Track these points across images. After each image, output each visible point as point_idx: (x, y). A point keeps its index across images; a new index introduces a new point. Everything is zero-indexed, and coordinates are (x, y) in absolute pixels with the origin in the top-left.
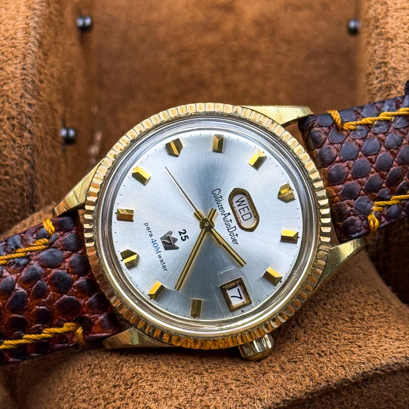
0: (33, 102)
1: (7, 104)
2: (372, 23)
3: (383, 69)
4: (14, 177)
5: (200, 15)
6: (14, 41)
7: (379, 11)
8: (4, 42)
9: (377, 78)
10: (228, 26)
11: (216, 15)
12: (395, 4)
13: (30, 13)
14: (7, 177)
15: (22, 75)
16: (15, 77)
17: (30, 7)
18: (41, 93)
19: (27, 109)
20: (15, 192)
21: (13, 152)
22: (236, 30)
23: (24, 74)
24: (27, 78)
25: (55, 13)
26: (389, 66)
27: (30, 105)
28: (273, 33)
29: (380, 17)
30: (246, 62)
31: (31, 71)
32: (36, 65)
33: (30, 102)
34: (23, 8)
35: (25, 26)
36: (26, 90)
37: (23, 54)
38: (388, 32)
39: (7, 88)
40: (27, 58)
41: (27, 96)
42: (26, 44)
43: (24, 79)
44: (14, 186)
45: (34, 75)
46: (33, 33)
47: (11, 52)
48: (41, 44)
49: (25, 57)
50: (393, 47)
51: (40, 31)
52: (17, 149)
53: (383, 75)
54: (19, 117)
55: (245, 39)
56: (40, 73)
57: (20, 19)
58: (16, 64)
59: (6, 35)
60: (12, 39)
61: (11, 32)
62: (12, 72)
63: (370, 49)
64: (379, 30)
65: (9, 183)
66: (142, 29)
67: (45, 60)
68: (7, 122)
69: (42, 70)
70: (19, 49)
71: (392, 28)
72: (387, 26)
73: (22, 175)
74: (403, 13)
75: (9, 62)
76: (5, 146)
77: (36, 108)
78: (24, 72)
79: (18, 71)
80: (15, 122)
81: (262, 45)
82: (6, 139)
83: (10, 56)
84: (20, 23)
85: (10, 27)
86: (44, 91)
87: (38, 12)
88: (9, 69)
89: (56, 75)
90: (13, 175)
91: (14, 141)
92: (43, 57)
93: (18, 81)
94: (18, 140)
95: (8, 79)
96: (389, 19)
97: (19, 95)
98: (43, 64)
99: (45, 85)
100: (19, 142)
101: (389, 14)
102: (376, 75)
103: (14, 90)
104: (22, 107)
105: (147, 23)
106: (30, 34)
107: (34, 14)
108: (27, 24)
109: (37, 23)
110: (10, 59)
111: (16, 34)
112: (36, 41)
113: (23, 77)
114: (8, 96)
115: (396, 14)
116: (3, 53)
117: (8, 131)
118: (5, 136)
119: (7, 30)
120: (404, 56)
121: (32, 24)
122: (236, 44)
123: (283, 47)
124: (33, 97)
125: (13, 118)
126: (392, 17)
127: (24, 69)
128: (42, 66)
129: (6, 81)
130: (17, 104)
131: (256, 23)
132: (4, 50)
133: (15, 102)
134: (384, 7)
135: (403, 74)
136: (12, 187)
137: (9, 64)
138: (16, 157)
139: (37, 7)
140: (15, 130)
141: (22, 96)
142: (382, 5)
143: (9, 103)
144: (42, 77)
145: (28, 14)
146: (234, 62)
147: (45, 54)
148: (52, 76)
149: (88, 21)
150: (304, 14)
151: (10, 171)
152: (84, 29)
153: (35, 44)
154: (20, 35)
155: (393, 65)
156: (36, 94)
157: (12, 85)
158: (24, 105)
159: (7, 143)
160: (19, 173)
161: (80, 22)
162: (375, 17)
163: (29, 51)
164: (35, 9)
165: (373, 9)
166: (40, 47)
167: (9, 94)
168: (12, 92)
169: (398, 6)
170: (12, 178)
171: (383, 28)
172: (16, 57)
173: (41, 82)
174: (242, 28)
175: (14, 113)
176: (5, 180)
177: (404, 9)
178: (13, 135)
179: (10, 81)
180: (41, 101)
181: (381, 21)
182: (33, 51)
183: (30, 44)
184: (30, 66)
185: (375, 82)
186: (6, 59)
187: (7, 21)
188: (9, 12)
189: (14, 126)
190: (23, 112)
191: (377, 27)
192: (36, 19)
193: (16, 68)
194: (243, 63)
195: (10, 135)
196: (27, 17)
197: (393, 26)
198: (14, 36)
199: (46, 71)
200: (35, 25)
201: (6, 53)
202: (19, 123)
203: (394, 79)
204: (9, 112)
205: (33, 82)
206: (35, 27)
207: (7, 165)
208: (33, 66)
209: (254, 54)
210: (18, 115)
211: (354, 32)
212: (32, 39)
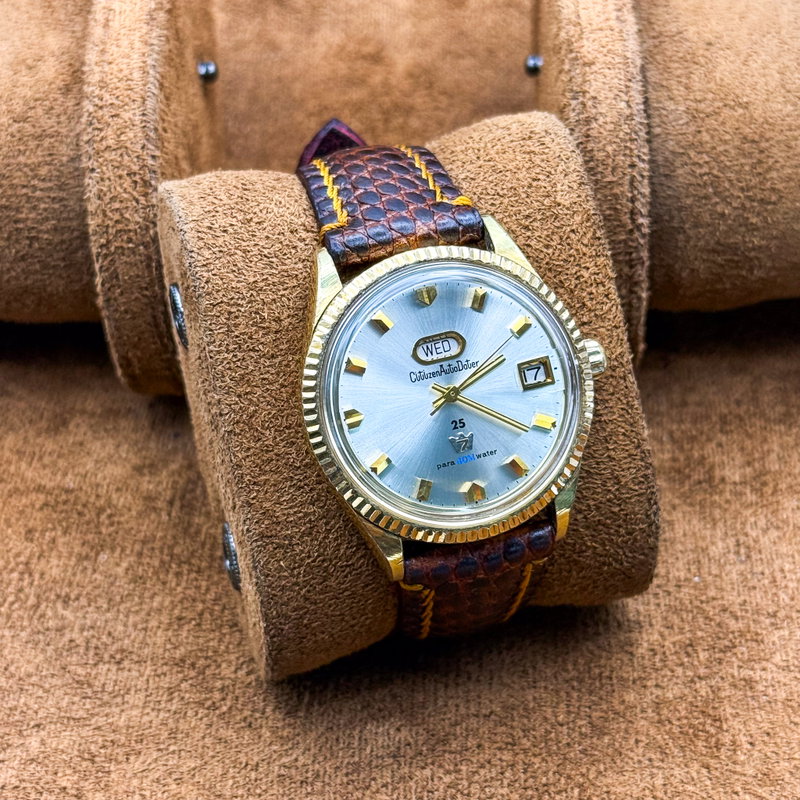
0: (157, 153)
1: (126, 157)
2: (564, 47)
3: (581, 99)
4: (139, 245)
5: (343, 68)
6: (129, 82)
7: (572, 33)
8: (119, 84)
9: (574, 110)
10: (377, 79)
11: (361, 67)
12: (590, 24)
13: (146, 49)
14: (131, 245)
15: (141, 122)
16: (133, 125)
17: (146, 43)
18: (166, 144)
19: (150, 162)
20: (142, 262)
21: (135, 215)
22: (386, 84)
23: (145, 121)
24: (148, 125)
25: (175, 52)
26: (588, 96)
27: (153, 157)
28: (430, 85)
29: (573, 40)
30: (401, 120)
31: (153, 117)
32: (157, 110)
33: (153, 154)
34: (138, 45)
35: (142, 64)
36: (148, 140)
37: (142, 98)
38: (585, 56)
39: (125, 139)
40: (146, 102)
41: (150, 146)
42: (144, 85)
43: (144, 127)
44: (140, 255)
45: (156, 121)
46: (151, 72)
47: (128, 95)
48: (161, 85)
49: (144, 100)
50: (592, 73)
51: (160, 70)
52: (142, 211)
53: (580, 106)
54: (141, 172)
55: (398, 94)
56: (163, 120)
57: (136, 56)
58: (134, 109)
59: (121, 76)
60: (128, 80)
61: (126, 72)
62: (130, 119)
63: (564, 77)
64: (573, 55)
65: (134, 253)
66: (274, 86)
67: (168, 105)
68: (128, 178)
69: (166, 118)
70: (136, 93)
71: (589, 52)
72: (582, 50)
73: (148, 242)
74: (601, 34)
75: (126, 107)
76: (127, 208)
77: (161, 161)
78: (144, 118)
79: (137, 118)
80: (137, 178)
81: (419, 100)
82: (127, 200)
83: (127, 100)
84: (136, 61)
85: (124, 67)
86: (169, 142)
87: (156, 48)
88: (126, 116)
89: (180, 124)
90: (137, 242)
91: (137, 201)
92: (165, 101)
93: (138, 129)
94: (142, 200)
95: (126, 127)
96: (585, 42)
97: (139, 146)
98: (166, 109)
99: (169, 135)
100: (144, 202)
101: (584, 36)
102: (572, 107)
103: (133, 140)
104: (144, 160)
105: (279, 79)
106: (148, 73)
107: (152, 50)
108: (144, 62)
109: (156, 60)
110: (126, 104)
111: (131, 74)
112: (156, 82)
113: (143, 124)
114: (126, 148)
115: (593, 36)
116: (118, 97)
117: (130, 190)
118: (125, 196)
119: (121, 70)
120: (604, 83)
121: (150, 62)
122: (387, 99)
123: (444, 101)
124: (157, 147)
125: (135, 174)
126: (588, 39)
127: (144, 115)
128: (164, 111)
129: (123, 130)
130: (138, 157)
131: (411, 75)
132: (118, 94)
133: (136, 154)
134: (578, 29)
135: (604, 105)
136: (138, 257)
137: (125, 110)
138: (141, 220)
139: (155, 42)
140: (138, 189)
141: (143, 148)
142: (575, 26)
143: (129, 156)
144: (165, 125)
145: (144, 51)
146: (386, 121)
147: (167, 99)
148: (176, 126)
149: (212, 69)
150: (467, 62)
151: (134, 238)
152: (208, 79)
153: (155, 86)
154: (137, 75)
155: (593, 94)
156: (159, 144)
157: (131, 135)
158: (146, 158)
159: (129, 204)
160: (145, 240)
161: (202, 70)
162: (568, 40)
163: (149, 94)
164: (152, 45)
165: (564, 30)
166: (161, 90)
167: (128, 144)
168: (132, 143)
169: (594, 27)
170: (137, 246)
171: (578, 52)
172: (134, 101)
173: (165, 130)
174: (394, 81)
175: (135, 168)
176: (128, 248)
177: (601, 29)
178: (135, 193)
179: (128, 130)
180: (166, 154)
181: (575, 44)
182: (154, 94)
183: (149, 85)
184: (151, 111)
185: (572, 115)
186: (121, 104)
187: (120, 60)
188: (122, 49)
189: (135, 182)
190: (145, 166)
191: (571, 51)
192: (155, 56)
193: (134, 114)
194: (398, 121)
195: (132, 195)
196: (144, 54)
197: (590, 50)
198: (130, 77)
199: (169, 119)
200: (153, 63)
201: (121, 98)
202: (142, 179)
203: (594, 111)
204: (129, 167)
205: (156, 129)
206: (154, 66)
207: (130, 231)
208: (154, 111)
209: (409, 111)
210: (140, 169)
211: (534, 71)
212: (152, 79)
